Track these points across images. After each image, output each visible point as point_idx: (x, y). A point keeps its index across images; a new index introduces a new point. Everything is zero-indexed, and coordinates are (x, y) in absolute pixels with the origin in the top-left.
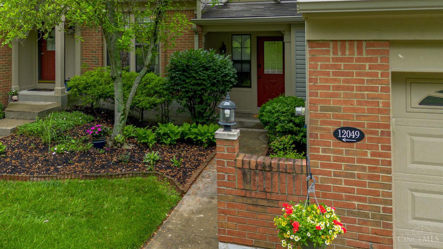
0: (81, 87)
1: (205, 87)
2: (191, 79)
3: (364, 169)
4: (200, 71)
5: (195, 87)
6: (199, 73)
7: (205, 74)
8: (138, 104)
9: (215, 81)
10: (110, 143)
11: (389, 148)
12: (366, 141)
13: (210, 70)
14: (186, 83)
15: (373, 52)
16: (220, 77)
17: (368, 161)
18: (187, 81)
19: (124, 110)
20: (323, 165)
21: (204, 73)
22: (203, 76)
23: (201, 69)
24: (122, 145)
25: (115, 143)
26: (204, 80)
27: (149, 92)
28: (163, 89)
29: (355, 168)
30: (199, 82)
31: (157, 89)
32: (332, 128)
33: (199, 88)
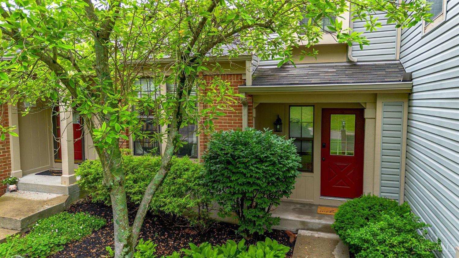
0: (90, 177)
1: (259, 188)
2: (238, 175)
4: (252, 165)
5: (245, 188)
6: (251, 167)
7: (259, 169)
9: (274, 179)
13: (266, 161)
14: (231, 181)
16: (281, 173)
18: (233, 179)
19: (130, 237)
21: (257, 168)
22: (256, 173)
23: (253, 161)
26: (258, 179)
28: (199, 185)
30: (251, 180)
33: (251, 189)
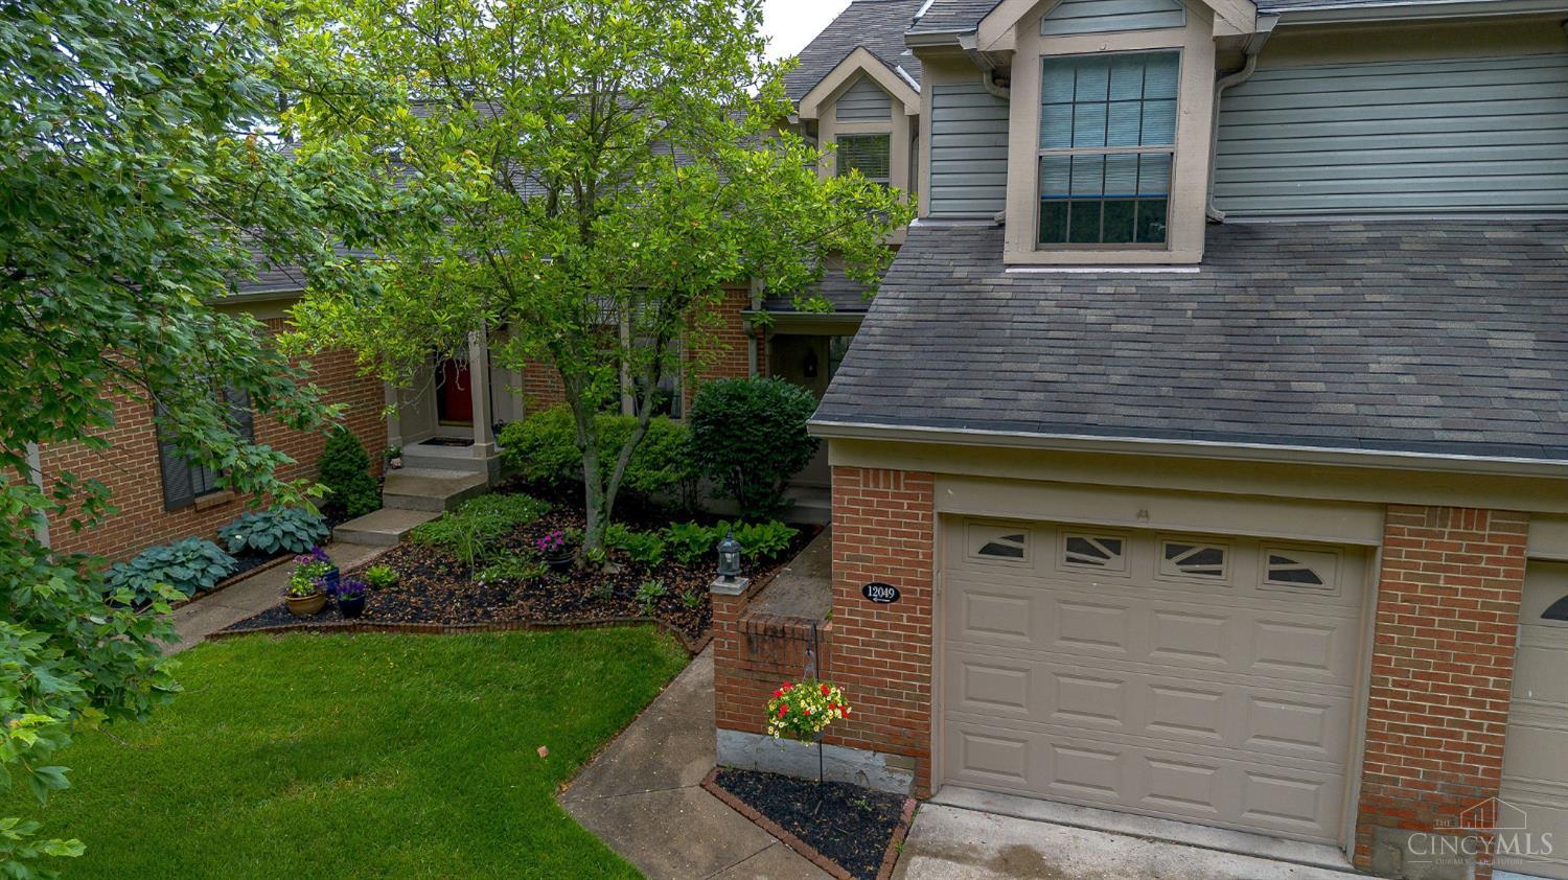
0: (524, 446)
1: (758, 455)
2: (733, 439)
3: (898, 637)
4: (750, 426)
5: (741, 456)
6: (748, 429)
7: (759, 431)
8: (635, 482)
9: (778, 443)
10: (580, 563)
11: (930, 612)
12: (901, 603)
13: (769, 422)
14: (724, 447)
15: (914, 487)
16: (788, 436)
17: (904, 628)
18: (725, 443)
20: (849, 631)
21: (756, 429)
22: (756, 435)
23: (752, 422)
24: (601, 566)
25: (589, 563)
26: (757, 443)
27: (655, 459)
28: (683, 454)
29: (888, 635)
30: (748, 446)
31: (671, 454)
32: (861, 584)
33: (748, 458)
